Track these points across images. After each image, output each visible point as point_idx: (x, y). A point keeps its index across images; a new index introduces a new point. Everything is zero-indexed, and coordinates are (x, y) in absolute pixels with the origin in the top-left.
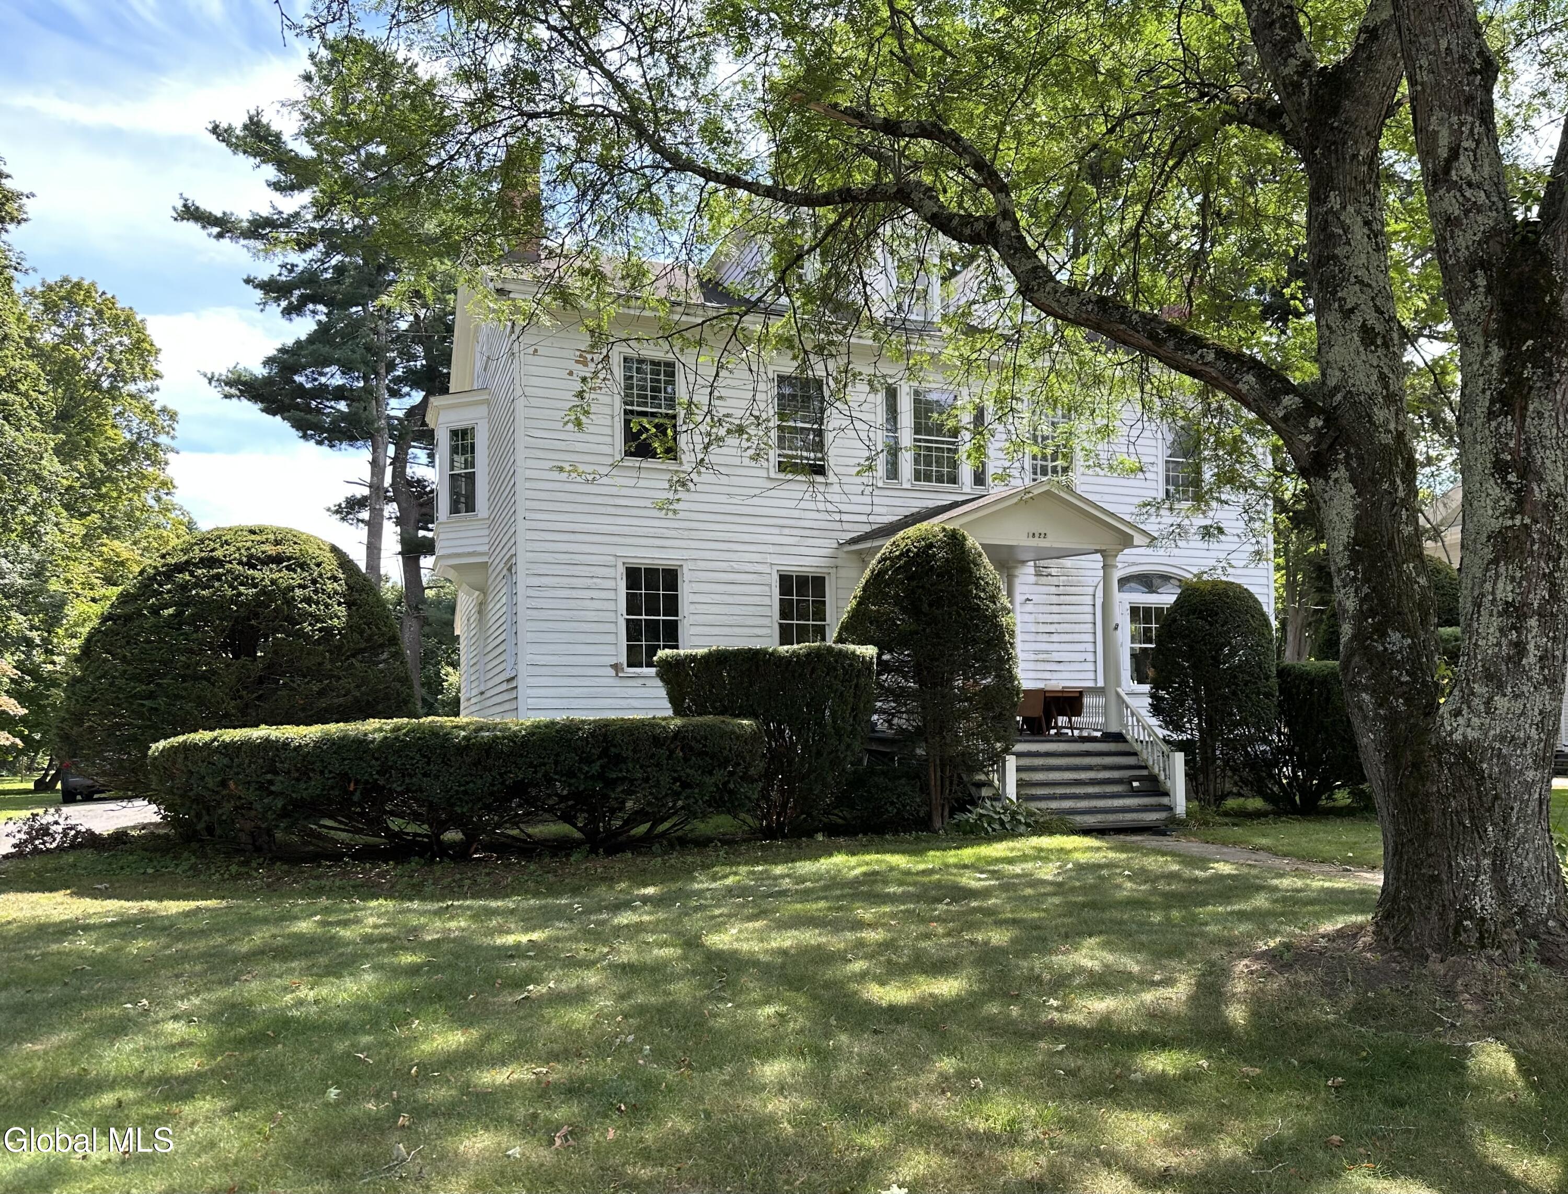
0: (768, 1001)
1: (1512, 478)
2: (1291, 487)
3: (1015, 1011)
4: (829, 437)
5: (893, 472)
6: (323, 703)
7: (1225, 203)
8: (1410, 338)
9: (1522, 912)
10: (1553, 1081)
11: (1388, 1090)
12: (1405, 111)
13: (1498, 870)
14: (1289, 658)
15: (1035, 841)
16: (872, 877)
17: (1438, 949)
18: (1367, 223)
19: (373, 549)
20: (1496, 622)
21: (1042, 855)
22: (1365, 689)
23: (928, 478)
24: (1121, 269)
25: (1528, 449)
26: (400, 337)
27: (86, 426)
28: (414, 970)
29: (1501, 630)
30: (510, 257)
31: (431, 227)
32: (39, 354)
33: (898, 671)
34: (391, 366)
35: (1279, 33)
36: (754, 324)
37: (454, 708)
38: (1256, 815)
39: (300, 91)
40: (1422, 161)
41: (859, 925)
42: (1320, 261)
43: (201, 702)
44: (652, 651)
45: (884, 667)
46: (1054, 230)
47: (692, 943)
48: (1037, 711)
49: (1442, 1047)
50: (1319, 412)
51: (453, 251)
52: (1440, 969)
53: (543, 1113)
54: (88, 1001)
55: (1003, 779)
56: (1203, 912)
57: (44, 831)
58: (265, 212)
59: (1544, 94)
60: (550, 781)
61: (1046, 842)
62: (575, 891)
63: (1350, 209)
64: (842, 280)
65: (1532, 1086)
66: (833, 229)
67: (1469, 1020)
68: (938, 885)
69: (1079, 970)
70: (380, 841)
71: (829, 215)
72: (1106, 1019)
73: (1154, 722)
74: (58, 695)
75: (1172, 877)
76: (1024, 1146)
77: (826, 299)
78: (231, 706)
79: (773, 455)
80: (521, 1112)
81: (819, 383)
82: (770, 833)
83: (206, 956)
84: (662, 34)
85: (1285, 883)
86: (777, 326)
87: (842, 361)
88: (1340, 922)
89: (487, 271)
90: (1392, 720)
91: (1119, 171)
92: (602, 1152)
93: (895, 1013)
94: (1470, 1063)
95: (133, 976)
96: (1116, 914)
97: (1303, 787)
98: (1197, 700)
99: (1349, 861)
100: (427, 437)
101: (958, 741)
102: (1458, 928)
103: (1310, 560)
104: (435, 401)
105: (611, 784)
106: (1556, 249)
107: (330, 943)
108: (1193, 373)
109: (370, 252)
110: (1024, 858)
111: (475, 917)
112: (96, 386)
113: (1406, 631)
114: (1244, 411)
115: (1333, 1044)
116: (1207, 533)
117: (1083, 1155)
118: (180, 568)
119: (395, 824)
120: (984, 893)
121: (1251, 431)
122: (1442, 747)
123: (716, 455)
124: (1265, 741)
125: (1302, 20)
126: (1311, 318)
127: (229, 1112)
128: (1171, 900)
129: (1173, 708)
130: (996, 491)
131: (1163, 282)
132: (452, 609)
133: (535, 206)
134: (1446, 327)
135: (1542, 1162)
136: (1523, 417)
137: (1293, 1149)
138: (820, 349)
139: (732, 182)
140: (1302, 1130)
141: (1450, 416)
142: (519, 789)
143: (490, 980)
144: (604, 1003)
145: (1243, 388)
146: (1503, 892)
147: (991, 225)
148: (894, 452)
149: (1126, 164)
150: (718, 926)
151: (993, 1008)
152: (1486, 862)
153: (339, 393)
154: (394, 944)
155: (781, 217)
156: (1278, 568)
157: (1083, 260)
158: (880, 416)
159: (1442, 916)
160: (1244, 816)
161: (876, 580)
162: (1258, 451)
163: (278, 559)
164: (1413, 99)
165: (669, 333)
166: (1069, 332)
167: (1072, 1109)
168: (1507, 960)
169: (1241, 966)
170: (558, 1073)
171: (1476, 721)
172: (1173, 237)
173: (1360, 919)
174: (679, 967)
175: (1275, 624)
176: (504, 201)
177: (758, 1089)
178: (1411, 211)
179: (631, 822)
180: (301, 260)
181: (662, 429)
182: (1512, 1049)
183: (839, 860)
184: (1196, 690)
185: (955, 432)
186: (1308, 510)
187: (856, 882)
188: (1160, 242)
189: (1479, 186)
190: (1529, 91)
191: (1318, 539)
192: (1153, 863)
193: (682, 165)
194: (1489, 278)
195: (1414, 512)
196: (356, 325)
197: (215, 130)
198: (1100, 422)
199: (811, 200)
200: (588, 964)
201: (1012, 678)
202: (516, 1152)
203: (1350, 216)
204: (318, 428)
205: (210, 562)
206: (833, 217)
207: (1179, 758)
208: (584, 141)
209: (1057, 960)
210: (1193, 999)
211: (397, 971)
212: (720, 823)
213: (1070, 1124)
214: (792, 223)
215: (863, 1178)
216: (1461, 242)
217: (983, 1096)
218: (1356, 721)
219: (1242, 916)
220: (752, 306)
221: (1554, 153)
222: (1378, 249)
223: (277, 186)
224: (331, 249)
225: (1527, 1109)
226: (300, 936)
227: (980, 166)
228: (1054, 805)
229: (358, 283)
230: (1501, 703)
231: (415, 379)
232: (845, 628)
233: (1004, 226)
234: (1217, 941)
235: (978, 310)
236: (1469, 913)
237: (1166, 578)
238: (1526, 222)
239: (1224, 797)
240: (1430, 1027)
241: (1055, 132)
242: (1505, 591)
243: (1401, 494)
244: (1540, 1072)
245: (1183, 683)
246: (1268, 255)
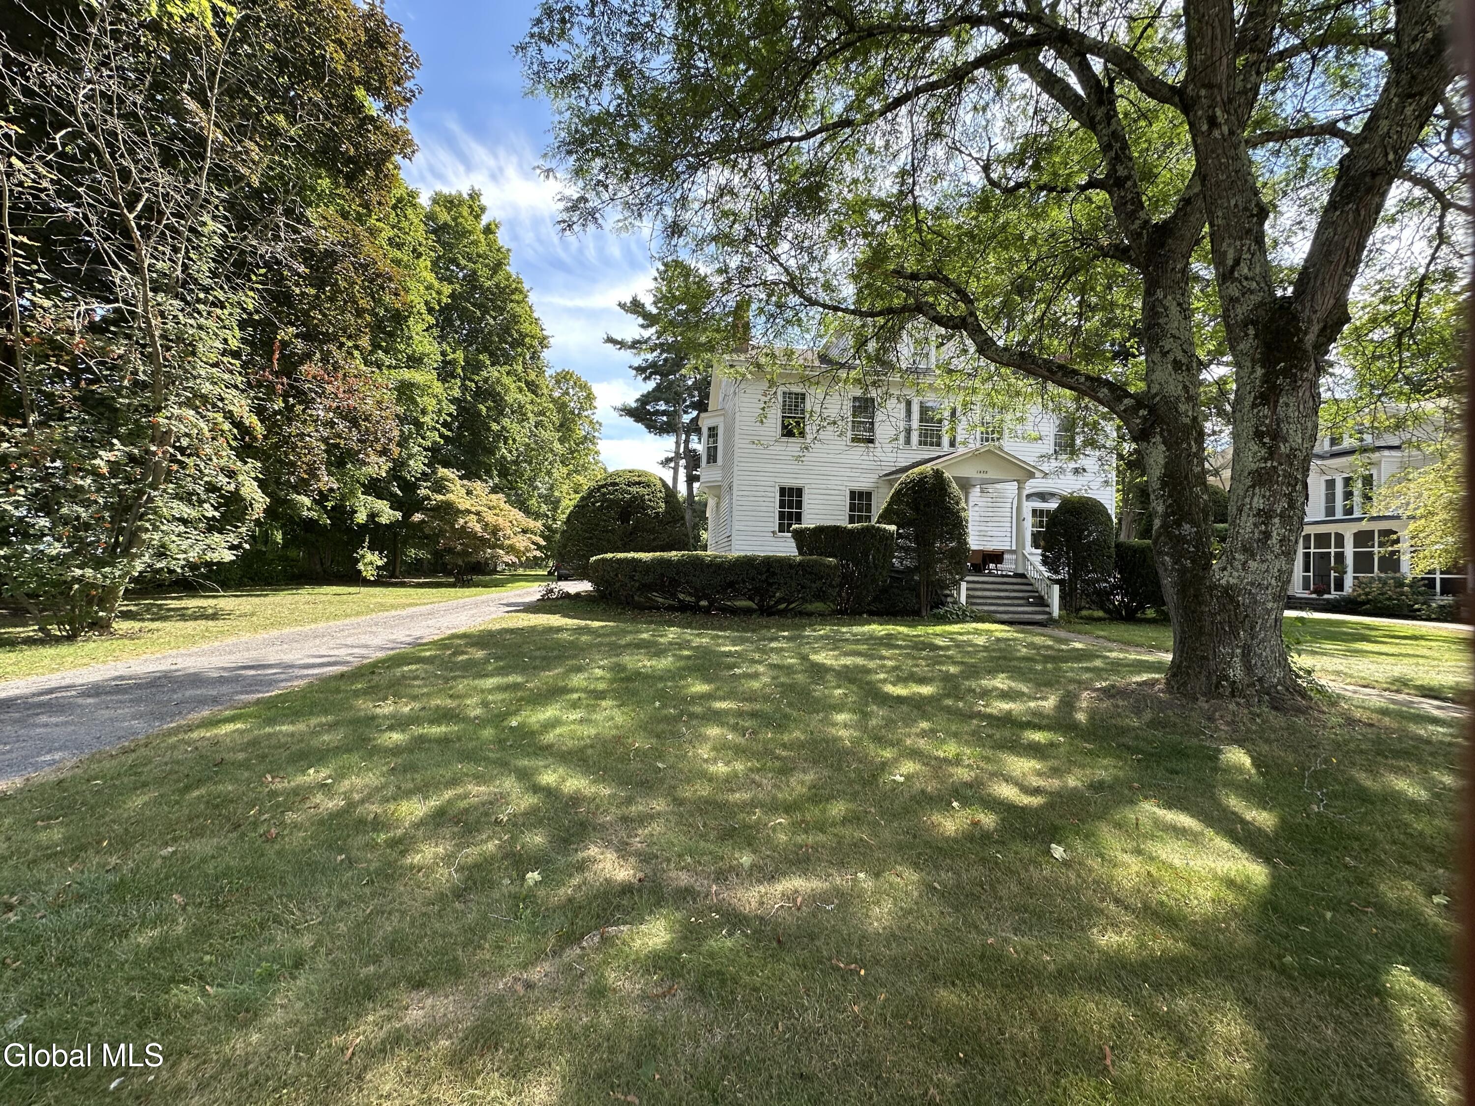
0: (839, 687)
1: (1266, 440)
2: (1128, 447)
3: (961, 704)
4: (876, 425)
5: (908, 441)
6: (655, 544)
7: (1094, 300)
8: (1203, 365)
9: (1260, 680)
10: (1275, 773)
11: (1169, 765)
12: (1207, 244)
13: (1246, 656)
14: (1122, 538)
15: (974, 625)
16: (889, 636)
17: (1204, 694)
18: (1179, 304)
19: (675, 479)
20: (1252, 520)
21: (977, 632)
22: (1167, 554)
23: (925, 444)
24: (1032, 337)
25: (1278, 425)
26: (689, 388)
27: (569, 429)
28: (688, 658)
29: (1255, 525)
30: (736, 351)
31: (703, 339)
32: (554, 401)
33: (907, 538)
34: (685, 401)
35: (1130, 207)
36: (843, 374)
37: (705, 548)
38: (1099, 619)
39: (652, 285)
40: (1216, 268)
41: (883, 658)
42: (1149, 327)
43: (609, 541)
44: (790, 525)
45: (900, 536)
46: (996, 320)
47: (804, 658)
48: (979, 561)
49: (1204, 747)
50: (1145, 407)
51: (712, 349)
52: (1206, 706)
53: (741, 723)
54: (567, 658)
55: (959, 594)
56: (1065, 666)
57: (551, 591)
58: (637, 337)
59: (1300, 222)
60: (744, 582)
61: (980, 626)
62: (754, 631)
63: (1169, 298)
64: (886, 351)
65: (1260, 773)
66: (882, 327)
67: (1223, 735)
68: (923, 643)
69: (997, 689)
70: (675, 603)
71: (881, 320)
72: (1009, 713)
73: (1043, 569)
74: (558, 536)
75: (1049, 647)
76: (963, 767)
77: (878, 360)
78: (619, 544)
79: (849, 434)
80: (732, 721)
81: (873, 400)
82: (842, 612)
83: (609, 644)
84: (806, 243)
85: (1114, 655)
86: (853, 373)
87: (884, 389)
88: (1145, 677)
89: (727, 357)
90: (1183, 571)
91: (1033, 287)
92: (766, 742)
93: (900, 700)
94: (1222, 757)
95: (582, 650)
96: (1015, 663)
97: (1127, 606)
98: (1068, 558)
99: (1153, 647)
100: (698, 431)
101: (936, 573)
102: (1218, 685)
103: (1137, 486)
104: (702, 415)
105: (771, 585)
106: (1303, 311)
107: (655, 644)
108: (1071, 388)
109: (678, 351)
110: (968, 633)
111: (713, 638)
112: (573, 413)
113: (1193, 523)
114: (1101, 408)
115: (1137, 738)
116: (1076, 471)
117: (993, 775)
118: (603, 486)
119: (681, 596)
120: (947, 648)
121: (1104, 418)
122: (1214, 587)
123: (822, 435)
124: (1106, 581)
125: (1144, 198)
126: (1143, 358)
127: (619, 706)
128: (1047, 659)
129: (1054, 562)
130: (961, 450)
131: (1056, 343)
132: (706, 505)
133: (747, 327)
134: (1228, 358)
135: (1265, 814)
136: (1276, 407)
137: (1111, 787)
138: (874, 383)
139: (836, 309)
140: (1116, 778)
141: (1228, 408)
142: (731, 585)
143: (719, 665)
144: (766, 679)
145: (1101, 395)
146: (1249, 668)
147: (963, 319)
148: (908, 431)
149: (1038, 284)
150: (816, 652)
151: (949, 702)
152: (1238, 651)
153: (664, 413)
154: (681, 647)
155: (858, 323)
156: (1118, 491)
157: (1011, 334)
158: (903, 414)
159: (1208, 677)
160: (1091, 620)
161: (898, 493)
162: (1108, 429)
163: (639, 483)
164: (1212, 235)
165: (805, 380)
166: (1003, 370)
167: (989, 753)
168: (1249, 705)
169: (1085, 694)
170: (747, 707)
171: (1235, 574)
172: (1063, 319)
173: (1157, 676)
174: (799, 668)
175: (1115, 520)
176: (735, 326)
177: (834, 725)
178: (1207, 296)
179: (779, 602)
180: (650, 357)
181: (798, 423)
182: (1249, 752)
183: (874, 627)
184: (1067, 553)
185: (940, 421)
186: (1137, 459)
187: (881, 638)
188: (1055, 323)
189: (1253, 279)
190: (1289, 222)
191: (1142, 475)
192: (1038, 640)
193: (813, 303)
194: (1257, 330)
195: (1202, 460)
196: (671, 383)
197: (619, 305)
198: (1018, 415)
199: (872, 315)
200: (759, 662)
201: (966, 543)
202: (730, 737)
203: (1170, 302)
204: (655, 428)
205: (614, 484)
206: (882, 321)
207: (1056, 588)
208: (769, 296)
209: (984, 682)
210: (1057, 708)
211: (682, 658)
212: (818, 606)
213: (987, 759)
214: (863, 326)
215: (883, 770)
216: (1239, 311)
217: (943, 741)
218: (1161, 571)
219: (1088, 669)
220: (842, 366)
221: (1305, 256)
222: (1185, 318)
223: (642, 326)
224: (663, 351)
225: (1256, 785)
226: (643, 640)
227: (959, 291)
228: (986, 608)
229: (672, 366)
230: (1253, 565)
231: (694, 406)
232: (881, 516)
233: (971, 320)
234: (1072, 681)
235: (955, 361)
236: (1226, 678)
237: (1053, 495)
238: (1283, 298)
239: (1081, 609)
240: (1197, 735)
241: (999, 271)
242: (1258, 503)
243: (1194, 450)
244: (1266, 767)
245: (1061, 549)
246: (1115, 326)
